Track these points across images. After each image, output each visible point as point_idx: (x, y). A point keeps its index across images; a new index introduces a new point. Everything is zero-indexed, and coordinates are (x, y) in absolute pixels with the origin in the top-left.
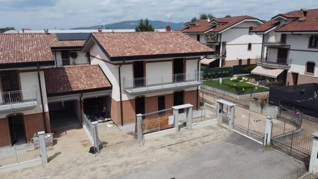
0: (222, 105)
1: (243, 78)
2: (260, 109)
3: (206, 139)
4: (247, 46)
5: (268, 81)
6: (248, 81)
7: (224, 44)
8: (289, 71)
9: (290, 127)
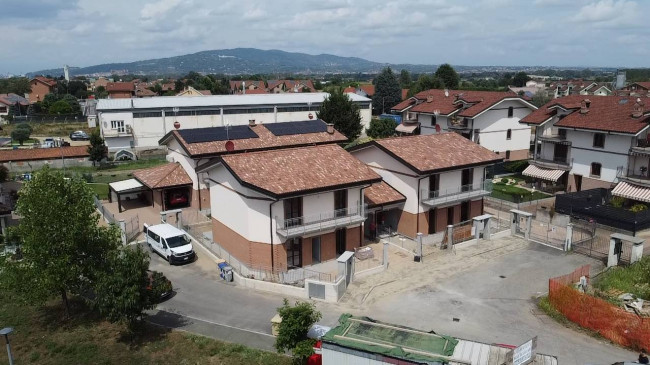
0: (516, 214)
1: (510, 180)
2: (548, 218)
3: (508, 248)
4: (505, 134)
5: (544, 185)
6: (516, 184)
7: (477, 132)
8: (571, 173)
9: (586, 237)
